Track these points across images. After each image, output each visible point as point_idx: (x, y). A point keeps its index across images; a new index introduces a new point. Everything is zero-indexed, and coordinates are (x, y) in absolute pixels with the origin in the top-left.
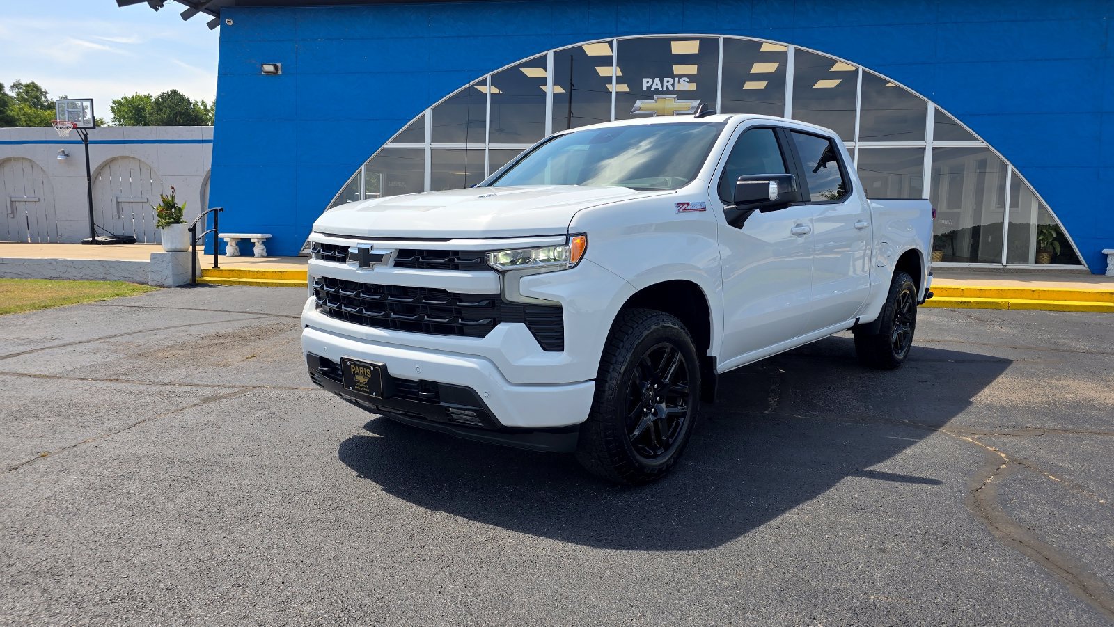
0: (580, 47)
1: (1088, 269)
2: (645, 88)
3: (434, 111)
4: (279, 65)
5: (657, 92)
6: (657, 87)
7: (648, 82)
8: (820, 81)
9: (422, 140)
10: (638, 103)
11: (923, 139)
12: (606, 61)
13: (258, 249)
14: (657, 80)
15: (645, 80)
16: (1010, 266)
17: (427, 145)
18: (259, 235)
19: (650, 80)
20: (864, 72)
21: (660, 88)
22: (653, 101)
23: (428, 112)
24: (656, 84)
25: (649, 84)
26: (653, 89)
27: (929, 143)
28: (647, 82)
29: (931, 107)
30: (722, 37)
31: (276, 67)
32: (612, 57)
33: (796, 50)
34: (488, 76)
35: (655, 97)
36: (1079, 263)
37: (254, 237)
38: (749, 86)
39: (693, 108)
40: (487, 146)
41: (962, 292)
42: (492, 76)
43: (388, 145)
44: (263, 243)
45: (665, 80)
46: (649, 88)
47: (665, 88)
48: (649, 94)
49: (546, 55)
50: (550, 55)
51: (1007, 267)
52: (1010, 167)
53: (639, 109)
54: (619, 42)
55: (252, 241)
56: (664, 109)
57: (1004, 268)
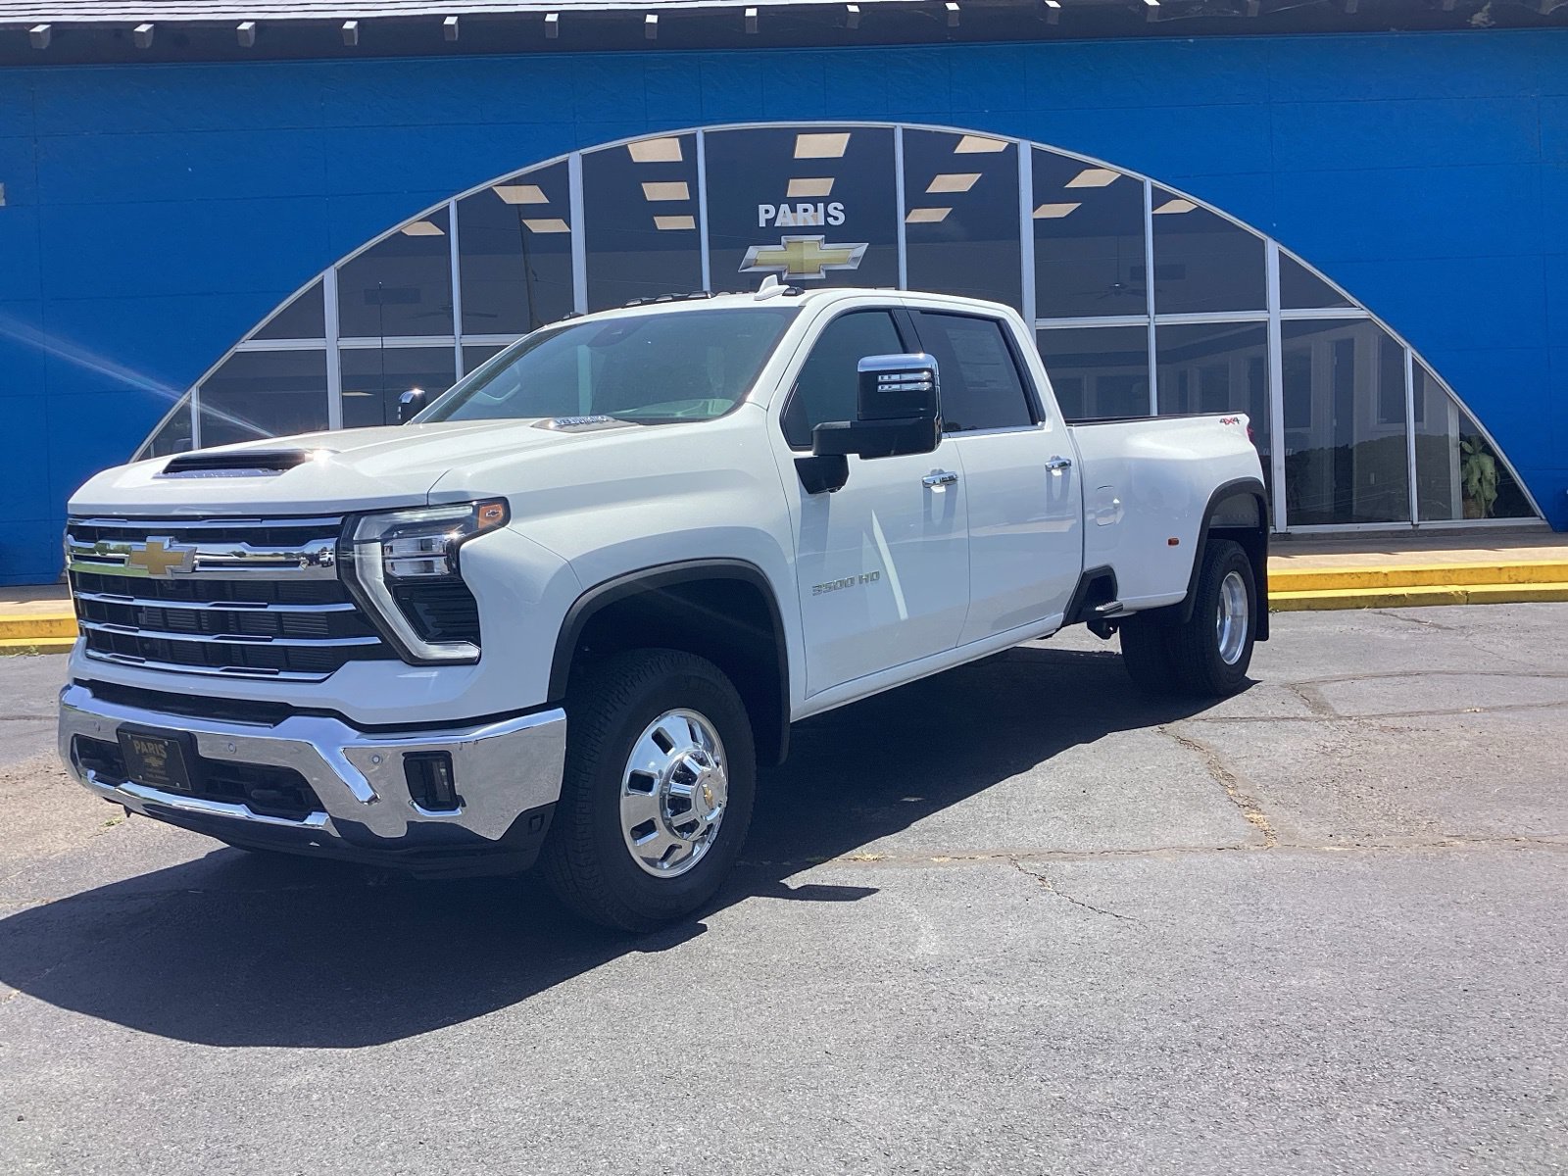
0: (622, 148)
1: (1547, 523)
2: (762, 224)
3: (340, 272)
5: (786, 230)
6: (785, 221)
7: (767, 211)
9: (321, 333)
10: (753, 252)
11: (1263, 306)
14: (785, 208)
15: (762, 208)
16: (1426, 525)
17: (332, 343)
19: (771, 208)
20: (1154, 189)
21: (793, 224)
22: (781, 247)
23: (329, 277)
24: (784, 216)
25: (771, 215)
26: (777, 224)
27: (1275, 315)
28: (765, 212)
29: (1273, 249)
30: (899, 127)
33: (1033, 149)
34: (452, 202)
35: (783, 239)
36: (1531, 513)
39: (855, 259)
40: (457, 341)
41: (1386, 579)
42: (459, 203)
43: (247, 345)
45: (800, 207)
46: (771, 222)
47: (801, 223)
48: (774, 235)
49: (566, 163)
50: (574, 160)
51: (1420, 527)
52: (1410, 353)
53: (756, 263)
54: (706, 135)
57: (1416, 528)
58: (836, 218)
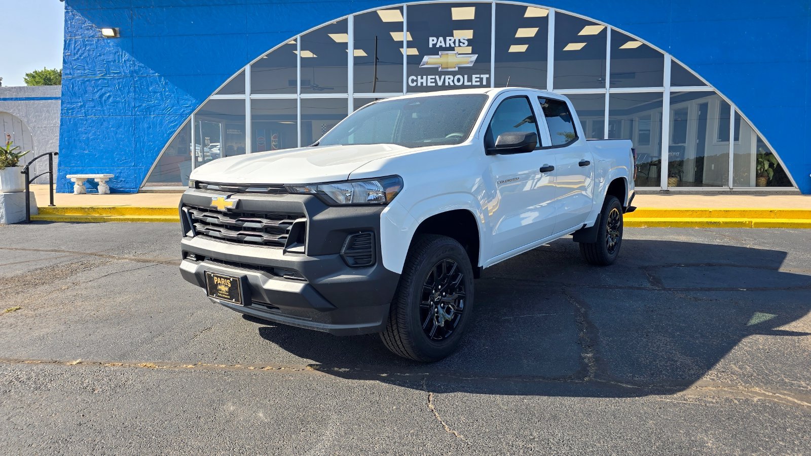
0: (375, 12)
1: (798, 190)
2: (431, 46)
3: (252, 66)
4: (117, 29)
5: (441, 48)
6: (441, 44)
8: (570, 45)
9: (243, 92)
10: (426, 58)
11: (661, 85)
12: (398, 27)
13: (101, 188)
14: (441, 39)
15: (431, 39)
16: (736, 189)
17: (247, 96)
18: (102, 176)
19: (435, 39)
20: (612, 30)
21: (444, 46)
22: (438, 57)
23: (247, 68)
24: (441, 42)
25: (435, 42)
26: (438, 46)
27: (667, 89)
28: (432, 41)
29: (668, 59)
30: (494, 2)
31: (115, 31)
32: (402, 23)
33: (556, 13)
34: (298, 37)
35: (440, 53)
36: (791, 185)
37: (98, 177)
38: (514, 49)
39: (471, 62)
40: (298, 96)
42: (302, 37)
43: (214, 97)
44: (106, 182)
45: (448, 38)
46: (434, 45)
47: (448, 46)
48: (435, 51)
49: (346, 20)
50: (351, 18)
51: (734, 190)
52: (733, 108)
53: (427, 63)
54: (408, 7)
55: (96, 180)
56: (447, 63)
57: (731, 190)
58: (464, 43)
